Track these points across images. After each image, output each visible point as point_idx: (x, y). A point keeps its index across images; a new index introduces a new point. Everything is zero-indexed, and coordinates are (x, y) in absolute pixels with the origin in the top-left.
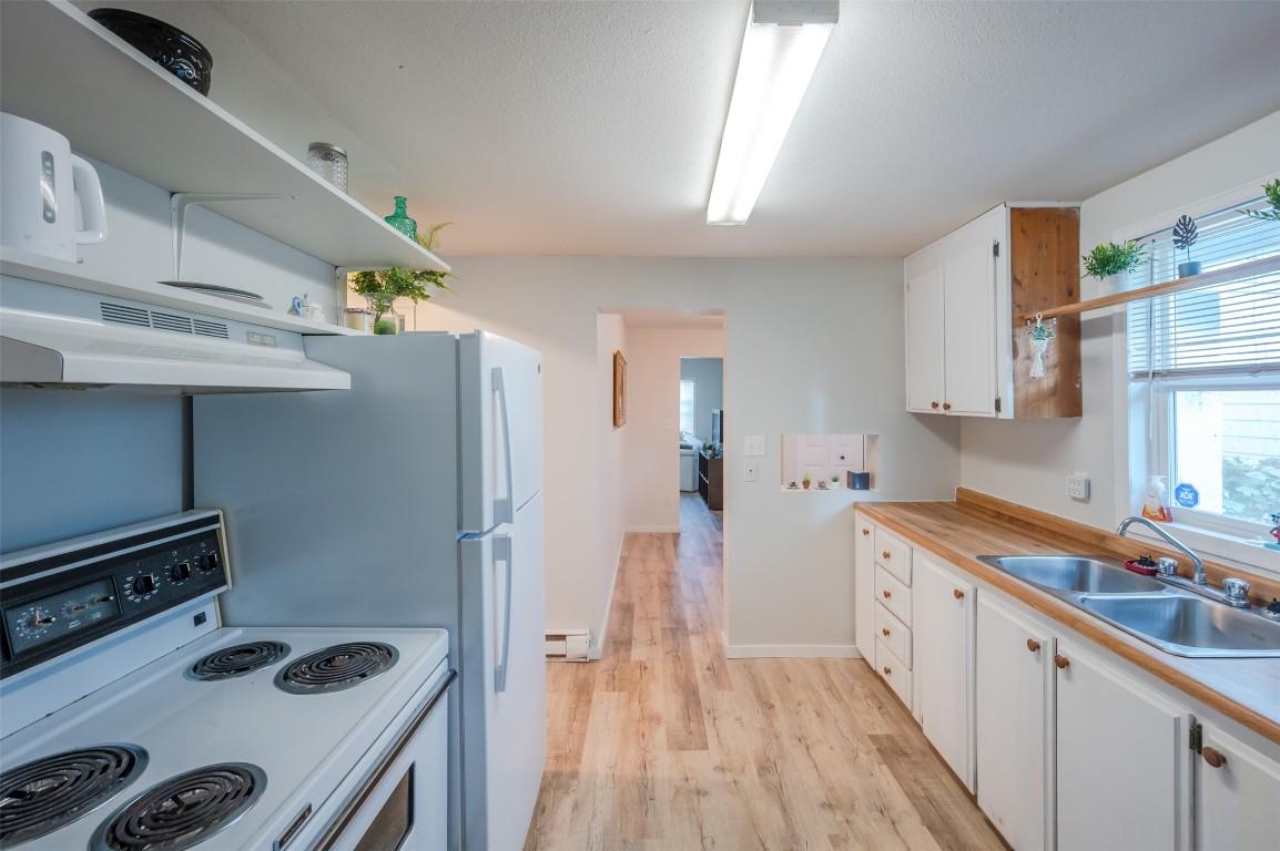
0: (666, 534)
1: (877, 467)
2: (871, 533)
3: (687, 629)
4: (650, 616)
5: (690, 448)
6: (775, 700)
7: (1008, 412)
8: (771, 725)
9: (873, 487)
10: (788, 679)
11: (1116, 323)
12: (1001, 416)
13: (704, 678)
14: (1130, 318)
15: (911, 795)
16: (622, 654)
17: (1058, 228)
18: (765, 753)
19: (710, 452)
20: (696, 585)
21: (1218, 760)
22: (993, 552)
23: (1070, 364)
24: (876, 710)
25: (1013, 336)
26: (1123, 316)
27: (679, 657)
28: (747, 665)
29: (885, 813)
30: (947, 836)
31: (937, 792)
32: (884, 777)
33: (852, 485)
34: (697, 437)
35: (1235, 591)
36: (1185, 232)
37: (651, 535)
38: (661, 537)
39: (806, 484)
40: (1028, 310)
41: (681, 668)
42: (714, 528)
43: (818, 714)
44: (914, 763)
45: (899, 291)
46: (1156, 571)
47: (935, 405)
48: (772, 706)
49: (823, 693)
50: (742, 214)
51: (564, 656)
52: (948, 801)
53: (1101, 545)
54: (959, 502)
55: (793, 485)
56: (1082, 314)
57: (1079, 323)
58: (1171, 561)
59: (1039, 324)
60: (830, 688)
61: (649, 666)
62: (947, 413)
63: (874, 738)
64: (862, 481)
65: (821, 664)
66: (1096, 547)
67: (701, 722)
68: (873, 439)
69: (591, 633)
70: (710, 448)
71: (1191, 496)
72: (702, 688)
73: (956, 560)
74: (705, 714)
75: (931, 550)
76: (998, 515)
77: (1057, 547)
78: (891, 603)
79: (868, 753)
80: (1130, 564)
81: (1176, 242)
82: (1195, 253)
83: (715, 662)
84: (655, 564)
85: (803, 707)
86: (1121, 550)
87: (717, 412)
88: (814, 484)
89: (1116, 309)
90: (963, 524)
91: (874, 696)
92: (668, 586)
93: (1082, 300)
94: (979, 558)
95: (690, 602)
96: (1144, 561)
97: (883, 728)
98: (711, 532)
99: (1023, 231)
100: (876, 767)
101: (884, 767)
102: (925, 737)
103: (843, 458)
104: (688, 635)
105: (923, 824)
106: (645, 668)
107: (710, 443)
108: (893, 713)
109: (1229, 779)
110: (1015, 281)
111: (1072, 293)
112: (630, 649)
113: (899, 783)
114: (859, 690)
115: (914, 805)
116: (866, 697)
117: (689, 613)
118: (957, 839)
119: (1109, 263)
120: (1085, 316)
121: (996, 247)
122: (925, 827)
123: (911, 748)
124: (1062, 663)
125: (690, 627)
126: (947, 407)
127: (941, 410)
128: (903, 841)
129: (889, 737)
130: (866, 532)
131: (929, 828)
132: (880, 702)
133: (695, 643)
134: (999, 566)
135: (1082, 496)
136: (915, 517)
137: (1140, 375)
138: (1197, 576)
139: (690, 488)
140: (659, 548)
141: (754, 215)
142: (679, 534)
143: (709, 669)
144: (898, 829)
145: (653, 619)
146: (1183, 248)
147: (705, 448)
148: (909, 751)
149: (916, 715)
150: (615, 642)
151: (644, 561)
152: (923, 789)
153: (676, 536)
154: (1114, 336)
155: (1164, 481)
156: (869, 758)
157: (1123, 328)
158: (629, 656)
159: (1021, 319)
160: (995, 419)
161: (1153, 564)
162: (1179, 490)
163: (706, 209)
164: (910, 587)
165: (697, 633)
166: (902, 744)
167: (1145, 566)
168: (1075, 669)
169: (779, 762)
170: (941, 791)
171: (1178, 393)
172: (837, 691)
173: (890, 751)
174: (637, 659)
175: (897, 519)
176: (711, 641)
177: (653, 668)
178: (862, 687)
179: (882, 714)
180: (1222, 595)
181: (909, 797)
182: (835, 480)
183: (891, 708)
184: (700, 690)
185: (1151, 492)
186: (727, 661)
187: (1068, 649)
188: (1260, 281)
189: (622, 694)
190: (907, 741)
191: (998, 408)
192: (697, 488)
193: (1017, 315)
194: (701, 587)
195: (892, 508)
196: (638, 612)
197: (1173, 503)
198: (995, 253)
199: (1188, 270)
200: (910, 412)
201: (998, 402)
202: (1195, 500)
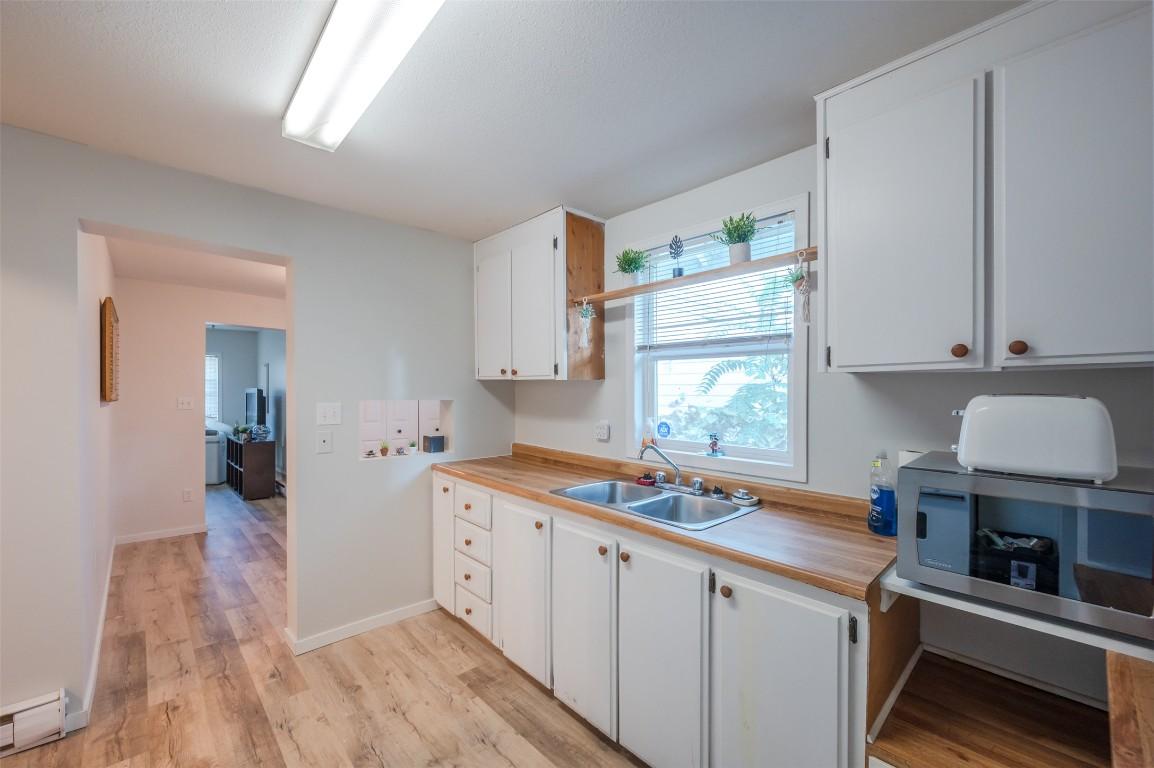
0: (187, 536)
1: (451, 430)
2: (451, 490)
3: (235, 640)
4: (173, 640)
5: (214, 433)
6: (361, 680)
7: (563, 375)
8: (361, 707)
9: (447, 449)
10: (372, 654)
11: (627, 310)
12: (559, 378)
13: (268, 689)
14: (636, 308)
15: (503, 714)
16: (129, 704)
17: (593, 236)
18: (359, 740)
19: (244, 436)
20: (238, 585)
21: (728, 592)
22: (559, 487)
23: (599, 339)
24: (460, 651)
25: (567, 314)
26: (632, 306)
27: (228, 676)
28: (323, 656)
29: (486, 741)
30: (537, 734)
31: (522, 701)
32: (480, 709)
33: (427, 449)
34: (223, 421)
35: (697, 485)
36: (676, 248)
37: (160, 542)
38: (178, 542)
39: (384, 451)
40: (576, 296)
41: (233, 688)
42: (254, 521)
43: (408, 676)
44: (500, 684)
45: (470, 272)
46: (654, 482)
47: (503, 372)
48: (359, 687)
49: (409, 654)
50: (333, 136)
51: (11, 746)
52: (531, 703)
54: (515, 454)
55: (371, 453)
56: (606, 302)
57: (603, 309)
58: (662, 474)
59: (585, 306)
60: (415, 646)
61: (180, 702)
62: (515, 378)
63: (463, 677)
64: (436, 444)
65: (402, 626)
66: (616, 473)
67: (271, 742)
68: (446, 405)
69: (67, 694)
70: (244, 431)
71: (666, 430)
72: (267, 703)
73: (537, 498)
74: (275, 730)
75: (512, 493)
76: (546, 461)
77: (593, 477)
78: (472, 550)
79: (461, 693)
80: (639, 481)
81: (671, 253)
82: (682, 261)
83: (279, 666)
84: (173, 576)
85: (391, 675)
86: (631, 472)
87: (254, 391)
88: (392, 451)
89: (626, 301)
90: (527, 471)
91: (456, 638)
92: (196, 596)
93: (606, 290)
94: (551, 492)
95: (230, 607)
96: (647, 476)
97: (467, 663)
98: (251, 524)
99: (574, 233)
100: (470, 702)
101: (478, 699)
102: (506, 659)
103: (400, 431)
104: (237, 646)
105: (517, 734)
106: (176, 708)
107: (242, 427)
108: (474, 647)
109: (734, 605)
110: (569, 271)
111: (600, 287)
112: (145, 693)
113: (491, 707)
114: (442, 639)
115: (507, 721)
116: (449, 642)
117: (234, 620)
118: (544, 733)
119: (630, 263)
120: (608, 305)
121: (555, 241)
122: (520, 736)
123: (495, 672)
124: (626, 558)
125: (238, 635)
126: (514, 373)
127: (509, 376)
128: (506, 757)
129: (476, 671)
130: (446, 490)
131: (523, 735)
132: (462, 642)
133: (249, 654)
134: (565, 495)
135: (606, 438)
136: (488, 469)
137: (642, 348)
138: (677, 480)
139: (214, 480)
140: (177, 555)
141: (347, 143)
142: (205, 534)
143: (273, 676)
144: (501, 750)
145: (178, 642)
146: (675, 258)
147: (236, 432)
148: (493, 675)
149: (496, 643)
150: (115, 693)
151: (154, 575)
152: (512, 703)
153: (201, 538)
154: (627, 320)
155: (653, 421)
156: (462, 697)
157: (632, 315)
158: (145, 701)
159: (573, 303)
160: (554, 381)
161: (651, 478)
162: (660, 427)
163: (283, 117)
164: (490, 530)
165: (250, 640)
166: (487, 671)
167: (648, 480)
168: (633, 560)
169: (376, 744)
170: (526, 697)
171: (658, 362)
172: (422, 646)
173: (478, 683)
174: (159, 701)
175: (476, 473)
176: (270, 643)
177: (187, 704)
178: (444, 635)
179: (465, 652)
180: (691, 490)
181: (501, 716)
182: (413, 445)
183: (472, 643)
184: (265, 706)
185: (646, 428)
186: (295, 659)
187: (627, 547)
189: (138, 758)
190: (490, 667)
191: (556, 372)
192: (225, 479)
193: (570, 298)
194: (246, 586)
195: (467, 465)
196: (152, 640)
197: (657, 436)
198: (555, 245)
199: (679, 273)
200: (479, 380)
201: (556, 366)
202: (669, 432)
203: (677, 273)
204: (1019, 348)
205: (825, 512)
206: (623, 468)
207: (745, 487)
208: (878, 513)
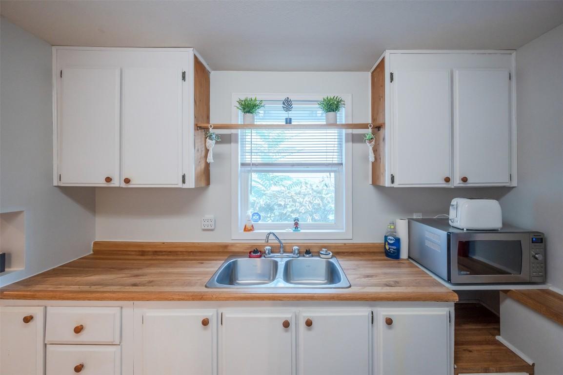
2: (39, 317)
7: (191, 184)
11: (233, 138)
21: (391, 321)
26: (237, 135)
35: (296, 252)
36: (288, 104)
46: (263, 254)
47: (108, 180)
53: (226, 250)
59: (210, 131)
66: (224, 252)
71: (258, 217)
81: (284, 107)
82: (291, 114)
86: (238, 250)
89: (233, 131)
96: (255, 251)
111: (208, 118)
121: (184, 74)
126: (127, 181)
127: (116, 184)
137: (246, 165)
138: (281, 250)
146: (286, 111)
154: (232, 144)
157: (236, 142)
159: (197, 126)
160: (182, 189)
161: (259, 252)
162: (253, 216)
167: (257, 254)
171: (253, 174)
180: (294, 255)
188: (328, 132)
191: (184, 182)
198: (184, 78)
199: (289, 121)
200: (58, 187)
201: (184, 177)
202: (260, 219)
203: (288, 121)
204: (465, 180)
205: (363, 252)
206: (229, 248)
207: (325, 247)
208: (394, 249)
